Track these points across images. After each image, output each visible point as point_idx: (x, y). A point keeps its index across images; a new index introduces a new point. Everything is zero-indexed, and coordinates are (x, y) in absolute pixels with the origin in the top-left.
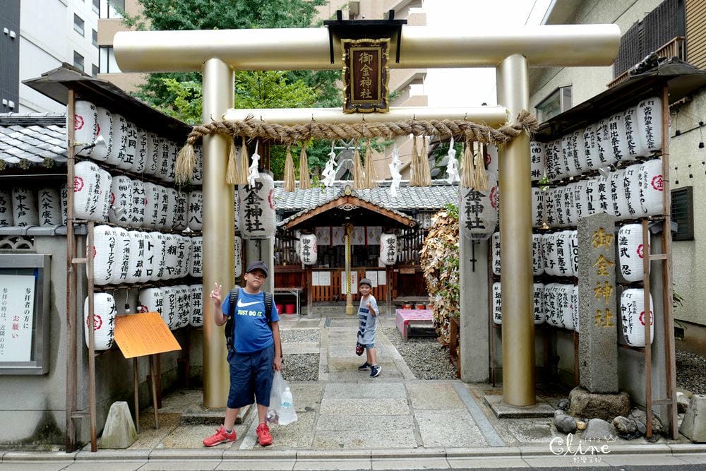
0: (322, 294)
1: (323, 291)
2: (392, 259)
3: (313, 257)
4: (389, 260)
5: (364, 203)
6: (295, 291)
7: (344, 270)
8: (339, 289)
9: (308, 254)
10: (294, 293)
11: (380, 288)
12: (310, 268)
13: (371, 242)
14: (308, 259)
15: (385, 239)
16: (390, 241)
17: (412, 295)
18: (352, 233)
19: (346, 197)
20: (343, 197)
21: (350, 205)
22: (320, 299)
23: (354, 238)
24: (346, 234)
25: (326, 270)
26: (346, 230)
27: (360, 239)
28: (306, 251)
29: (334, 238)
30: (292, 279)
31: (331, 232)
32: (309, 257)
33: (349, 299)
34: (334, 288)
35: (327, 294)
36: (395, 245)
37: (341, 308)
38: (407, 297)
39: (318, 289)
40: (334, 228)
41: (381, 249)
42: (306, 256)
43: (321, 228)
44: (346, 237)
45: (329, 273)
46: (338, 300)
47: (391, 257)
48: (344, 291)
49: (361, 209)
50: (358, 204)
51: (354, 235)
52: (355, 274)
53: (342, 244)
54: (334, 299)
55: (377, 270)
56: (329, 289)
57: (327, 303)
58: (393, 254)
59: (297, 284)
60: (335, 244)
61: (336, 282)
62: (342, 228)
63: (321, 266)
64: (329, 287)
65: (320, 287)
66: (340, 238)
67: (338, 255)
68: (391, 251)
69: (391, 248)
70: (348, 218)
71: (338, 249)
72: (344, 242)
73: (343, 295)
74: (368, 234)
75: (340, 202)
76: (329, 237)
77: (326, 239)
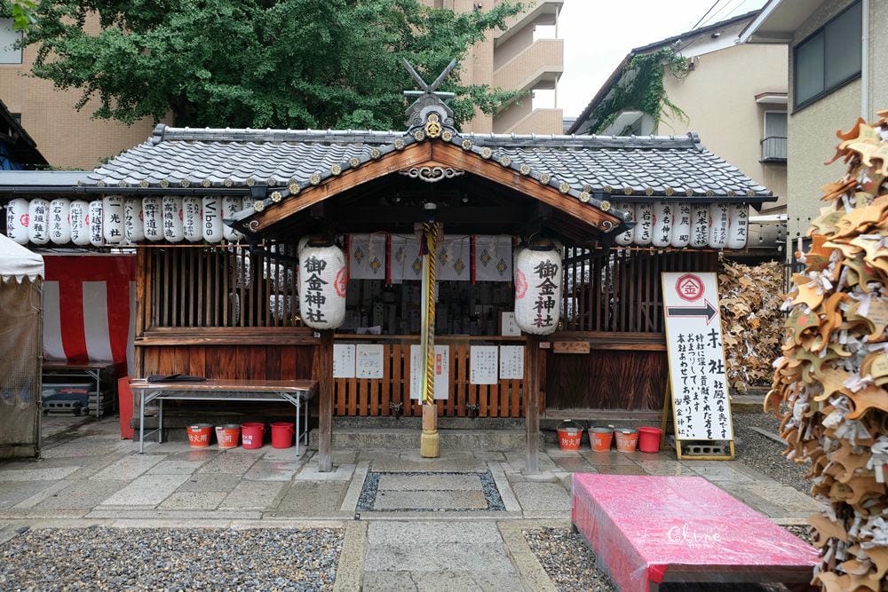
0: (363, 399)
1: (363, 390)
2: (549, 318)
3: (333, 309)
4: (539, 322)
5: (476, 162)
6: (293, 394)
7: (418, 342)
8: (404, 389)
9: (320, 300)
10: (291, 399)
11: (505, 388)
12: (329, 337)
13: (486, 274)
14: (319, 315)
15: (530, 263)
16: (545, 270)
17: (582, 406)
18: (439, 249)
19: (427, 145)
20: (420, 144)
21: (439, 166)
22: (358, 410)
23: (444, 262)
24: (425, 251)
25: (374, 342)
26: (424, 241)
27: (458, 266)
28: (314, 293)
29: (393, 261)
30: (289, 361)
31: (388, 247)
32: (323, 309)
33: (429, 413)
34: (391, 385)
35: (374, 399)
36: (556, 280)
37: (408, 435)
38: (570, 411)
39: (353, 388)
40: (395, 238)
41: (520, 291)
42: (314, 307)
43: (363, 237)
44: (425, 260)
45: (380, 348)
46: (401, 412)
47: (544, 312)
48: (418, 391)
49: (468, 179)
50: (460, 166)
51: (442, 257)
52: (443, 350)
53: (413, 277)
54: (391, 412)
55: (496, 343)
56: (380, 385)
57: (374, 421)
58: (550, 304)
59: (302, 374)
60: (396, 277)
61: (398, 369)
62: (415, 239)
63: (361, 331)
64: (380, 383)
65: (358, 382)
66: (410, 262)
67: (404, 304)
68: (545, 298)
69: (547, 288)
70: (430, 206)
71: (405, 289)
72: (418, 272)
73: (413, 402)
74: (478, 255)
75: (411, 158)
76: (382, 260)
77: (373, 265)
